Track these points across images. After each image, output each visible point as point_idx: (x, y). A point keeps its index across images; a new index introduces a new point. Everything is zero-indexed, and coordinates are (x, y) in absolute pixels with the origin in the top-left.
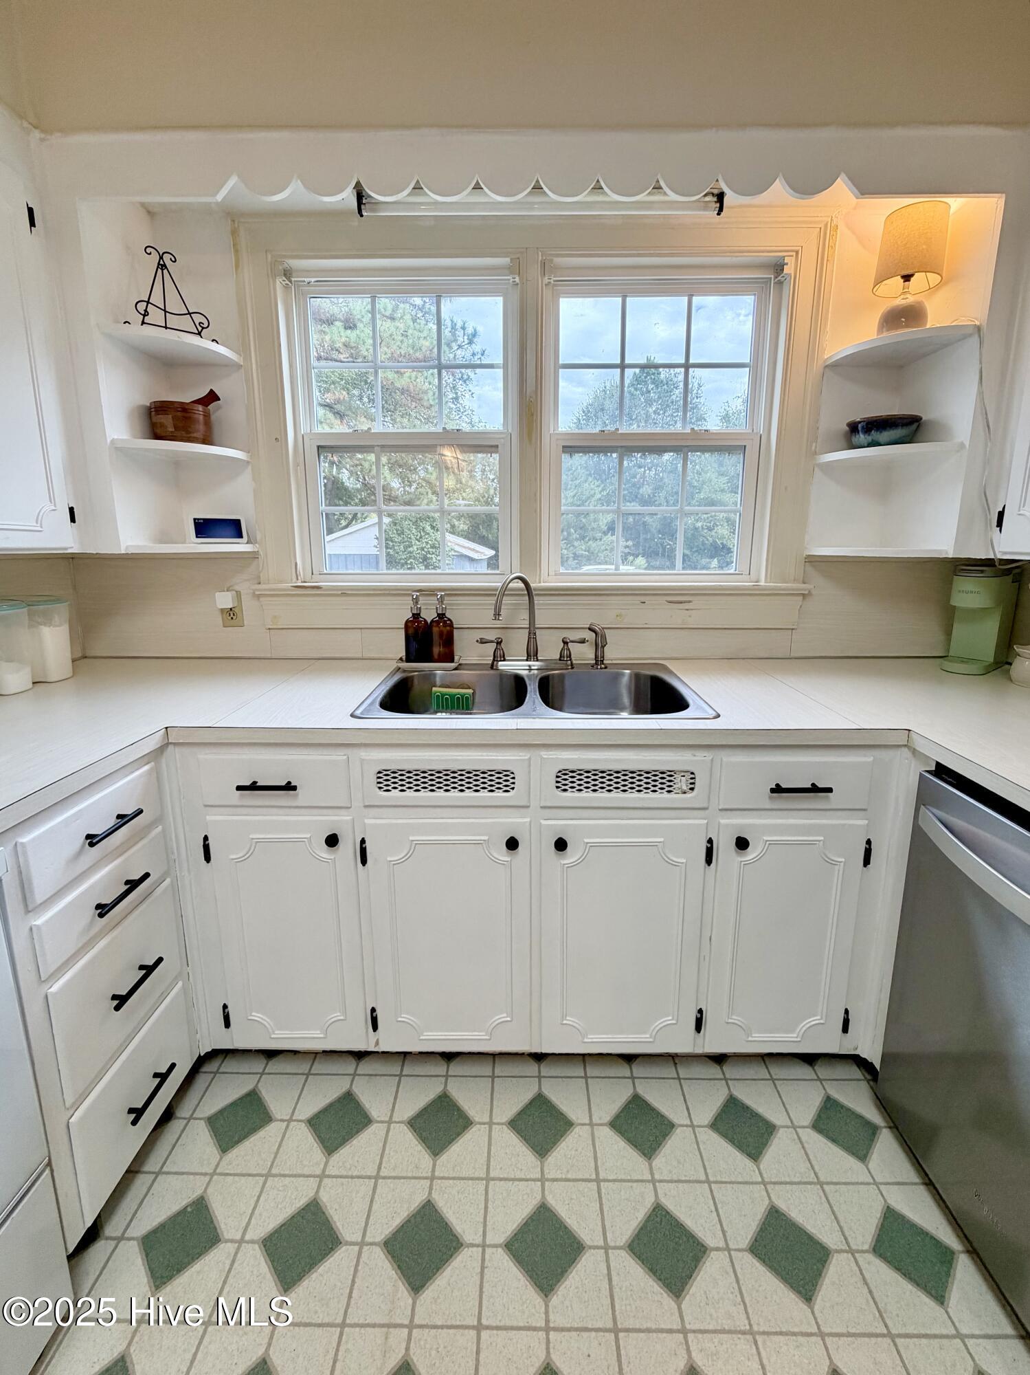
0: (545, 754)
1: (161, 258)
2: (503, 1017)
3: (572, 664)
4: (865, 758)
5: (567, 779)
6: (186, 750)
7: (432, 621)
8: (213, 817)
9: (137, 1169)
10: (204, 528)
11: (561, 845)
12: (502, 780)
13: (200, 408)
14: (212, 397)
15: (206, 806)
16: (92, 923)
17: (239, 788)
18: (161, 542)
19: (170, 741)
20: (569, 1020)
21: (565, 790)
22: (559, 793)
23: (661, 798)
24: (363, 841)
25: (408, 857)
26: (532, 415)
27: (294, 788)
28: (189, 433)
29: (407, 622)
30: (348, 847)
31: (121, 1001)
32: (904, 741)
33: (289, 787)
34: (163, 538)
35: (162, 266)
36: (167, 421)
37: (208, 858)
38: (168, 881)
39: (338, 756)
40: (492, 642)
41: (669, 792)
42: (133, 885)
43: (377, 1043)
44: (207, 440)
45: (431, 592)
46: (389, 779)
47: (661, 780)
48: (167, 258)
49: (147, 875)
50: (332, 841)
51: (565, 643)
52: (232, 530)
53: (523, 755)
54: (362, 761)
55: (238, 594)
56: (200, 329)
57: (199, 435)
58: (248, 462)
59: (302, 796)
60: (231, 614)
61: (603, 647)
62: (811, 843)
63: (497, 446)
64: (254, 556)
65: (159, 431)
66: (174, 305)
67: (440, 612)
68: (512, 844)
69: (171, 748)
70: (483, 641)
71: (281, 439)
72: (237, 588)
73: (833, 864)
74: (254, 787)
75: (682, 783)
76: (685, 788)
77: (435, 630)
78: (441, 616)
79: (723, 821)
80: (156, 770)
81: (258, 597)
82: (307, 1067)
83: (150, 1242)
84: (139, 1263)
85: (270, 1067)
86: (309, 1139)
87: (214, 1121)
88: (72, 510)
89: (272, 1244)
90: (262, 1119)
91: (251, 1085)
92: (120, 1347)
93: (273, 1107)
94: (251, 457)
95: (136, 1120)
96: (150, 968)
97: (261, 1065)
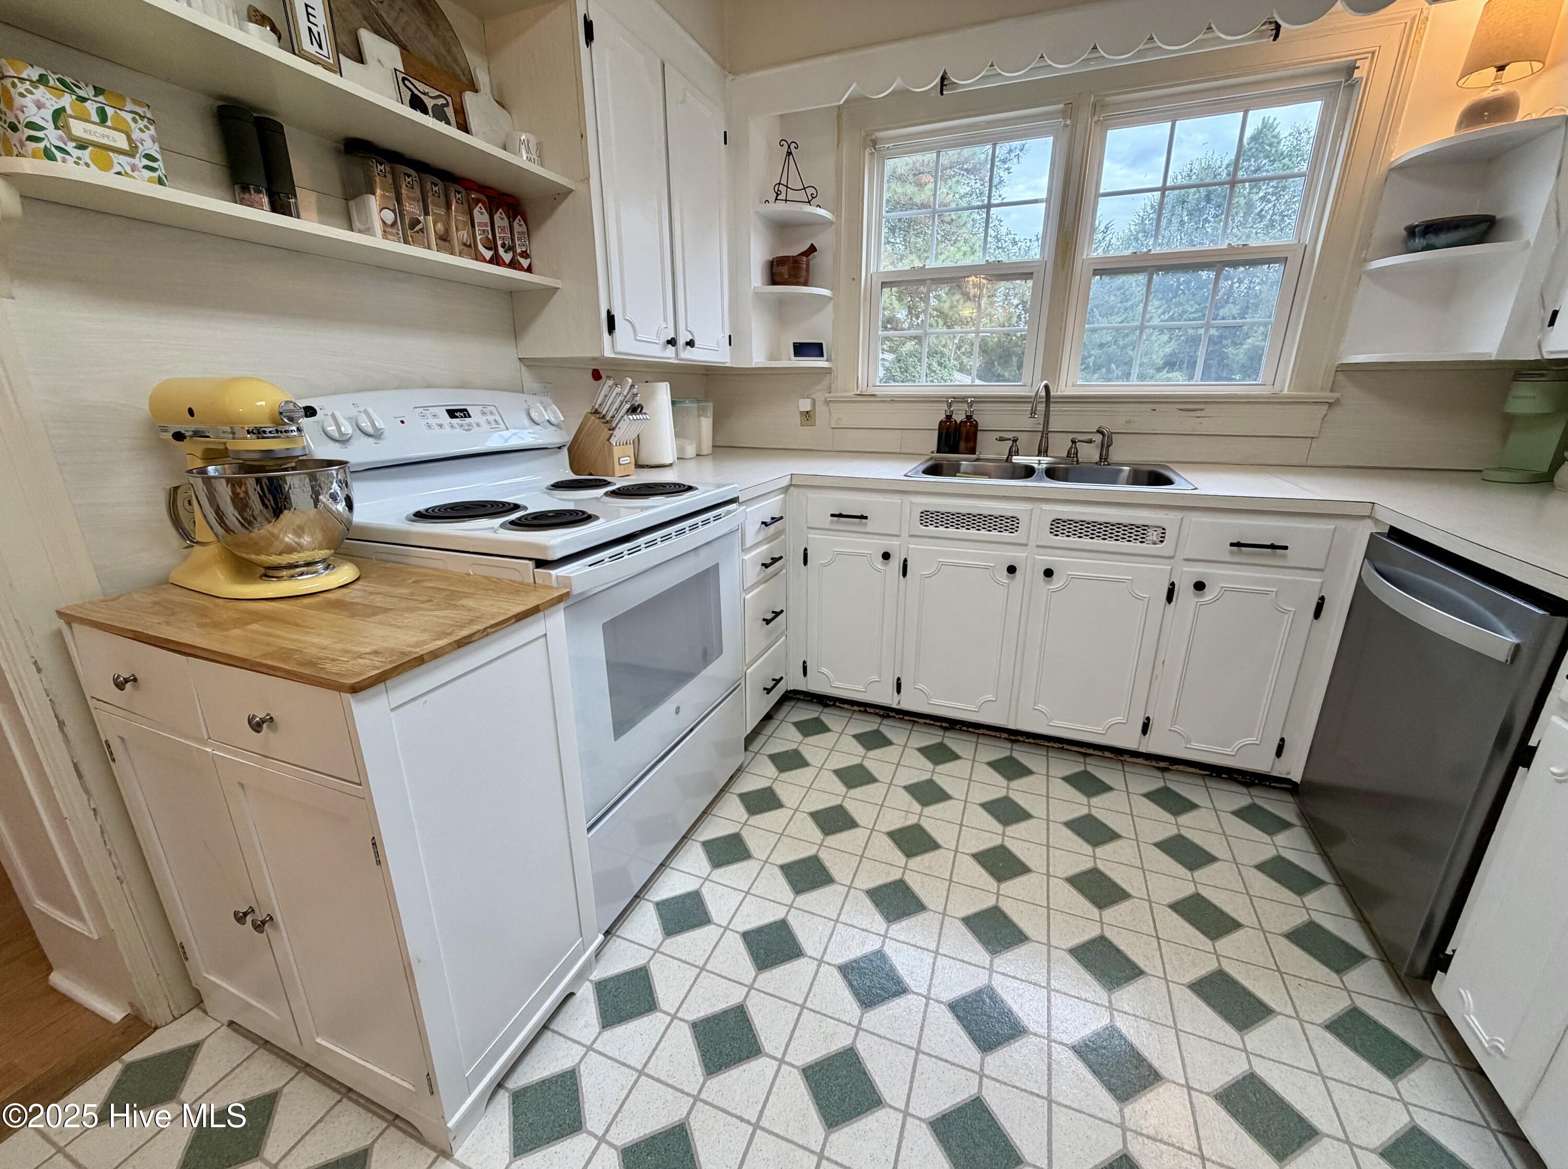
0: (1046, 507)
1: (789, 147)
2: (990, 697)
3: (1077, 461)
4: (1329, 525)
5: (1058, 526)
6: (801, 490)
7: (961, 422)
8: (812, 535)
10: (801, 349)
11: (1049, 573)
12: (1010, 523)
13: (805, 259)
14: (812, 249)
15: (808, 528)
16: (760, 571)
17: (832, 515)
18: (771, 360)
19: (793, 483)
20: (1040, 707)
21: (1057, 535)
22: (1051, 536)
23: (1135, 547)
24: (905, 560)
25: (934, 574)
26: (1067, 244)
27: (866, 518)
28: (797, 277)
29: (941, 422)
30: (895, 564)
31: (768, 622)
32: (1369, 513)
33: (863, 517)
34: (772, 358)
35: (789, 153)
36: (784, 270)
37: (805, 562)
38: (784, 571)
39: (896, 499)
40: (1009, 439)
41: (1142, 542)
42: (775, 560)
43: (899, 703)
44: (806, 284)
45: (962, 399)
46: (928, 517)
47: (1138, 532)
48: (793, 146)
49: (781, 558)
50: (886, 556)
51: (1074, 442)
52: (816, 352)
53: (1027, 506)
54: (911, 503)
55: (815, 400)
56: (810, 197)
57: (802, 280)
58: (831, 298)
59: (870, 526)
60: (807, 416)
61: (1108, 446)
62: (1265, 593)
63: (1032, 273)
64: (828, 371)
65: (777, 279)
66: (795, 183)
67: (968, 414)
68: (1012, 570)
69: (792, 488)
70: (1001, 439)
71: (856, 279)
72: (814, 396)
73: (1285, 612)
74: (840, 516)
75: (1153, 535)
76: (1155, 539)
77: (964, 430)
78: (969, 418)
79: (1185, 569)
80: (784, 500)
81: (827, 402)
82: (849, 715)
83: (773, 758)
84: (769, 762)
85: (826, 710)
86: (855, 742)
87: (797, 725)
88: (730, 337)
89: (838, 773)
90: (825, 729)
91: (815, 715)
92: (768, 785)
93: (830, 726)
94: (834, 295)
95: (768, 693)
96: (777, 614)
97: (820, 709)
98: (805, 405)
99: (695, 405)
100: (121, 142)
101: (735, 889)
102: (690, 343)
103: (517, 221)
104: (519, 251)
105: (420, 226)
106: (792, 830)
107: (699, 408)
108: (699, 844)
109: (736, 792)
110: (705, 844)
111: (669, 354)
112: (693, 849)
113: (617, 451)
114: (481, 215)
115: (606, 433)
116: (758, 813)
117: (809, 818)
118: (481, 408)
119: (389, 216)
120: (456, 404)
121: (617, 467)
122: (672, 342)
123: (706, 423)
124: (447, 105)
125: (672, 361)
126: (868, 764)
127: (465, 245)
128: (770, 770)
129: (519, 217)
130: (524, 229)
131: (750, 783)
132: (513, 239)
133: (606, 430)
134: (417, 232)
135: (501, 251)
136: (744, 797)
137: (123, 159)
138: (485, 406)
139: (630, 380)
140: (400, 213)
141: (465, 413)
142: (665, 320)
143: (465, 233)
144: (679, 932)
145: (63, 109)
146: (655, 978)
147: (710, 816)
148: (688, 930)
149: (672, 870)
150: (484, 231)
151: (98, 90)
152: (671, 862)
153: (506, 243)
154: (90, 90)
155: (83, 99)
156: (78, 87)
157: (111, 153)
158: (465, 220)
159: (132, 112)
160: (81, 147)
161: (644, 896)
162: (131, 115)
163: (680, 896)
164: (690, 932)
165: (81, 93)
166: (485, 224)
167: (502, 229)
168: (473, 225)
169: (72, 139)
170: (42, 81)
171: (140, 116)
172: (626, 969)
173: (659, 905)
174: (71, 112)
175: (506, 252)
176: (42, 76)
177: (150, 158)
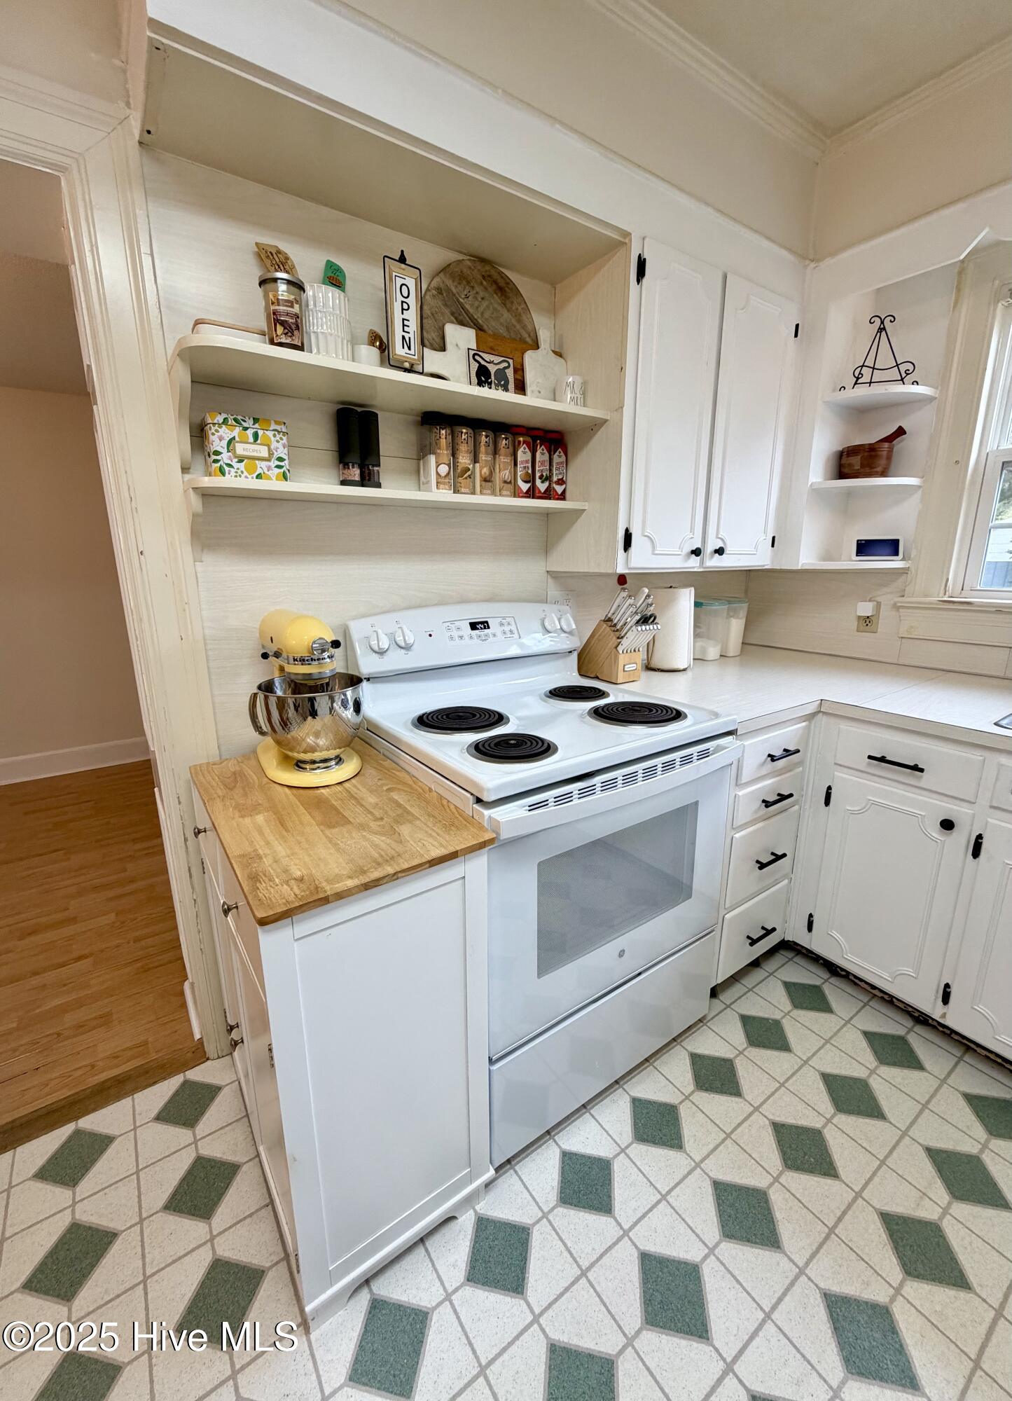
1: (882, 322)
6: (832, 720)
8: (840, 774)
9: (737, 979)
10: (864, 548)
13: (886, 445)
14: (900, 432)
15: (836, 764)
16: (759, 809)
17: (870, 757)
18: (824, 560)
19: (822, 711)
24: (980, 837)
27: (922, 770)
28: (872, 468)
30: (962, 837)
31: (762, 866)
33: (916, 768)
34: (827, 557)
35: (882, 329)
36: (856, 461)
37: (827, 802)
38: (796, 807)
39: (975, 755)
42: (782, 798)
43: (945, 1017)
44: (884, 474)
48: (888, 320)
49: (791, 795)
50: (948, 825)
52: (888, 550)
54: (1000, 765)
55: (879, 604)
56: (904, 375)
57: (879, 469)
58: (919, 487)
59: (927, 779)
60: (867, 622)
64: (904, 571)
65: (846, 470)
66: (885, 359)
69: (821, 714)
71: (962, 460)
72: (878, 599)
74: (882, 759)
80: (808, 728)
81: (896, 607)
82: (866, 999)
83: (746, 1020)
84: (739, 1025)
85: (833, 980)
86: (863, 1043)
87: (788, 986)
88: (774, 538)
89: (829, 1079)
90: (825, 1007)
91: (817, 982)
92: (729, 1055)
93: (834, 1005)
94: (924, 482)
95: (751, 944)
96: (778, 858)
97: (826, 975)
98: (865, 609)
99: (726, 607)
100: (264, 452)
101: (652, 1184)
102: (720, 551)
103: (557, 453)
104: (555, 479)
105: (469, 473)
106: (743, 1135)
107: (729, 610)
108: (628, 1099)
109: (689, 1048)
110: (637, 1103)
111: (694, 564)
112: (621, 1103)
113: (622, 659)
114: (523, 455)
115: (614, 641)
116: (707, 1090)
117: (770, 1130)
118: (500, 620)
119: (444, 469)
120: (477, 617)
121: (621, 674)
122: (696, 552)
123: (736, 626)
124: (509, 367)
125: (695, 570)
126: (876, 1084)
127: (505, 482)
128: (737, 1036)
129: (560, 450)
130: (563, 458)
131: (708, 1044)
132: (550, 470)
133: (615, 638)
134: (466, 478)
135: (538, 482)
136: (696, 1059)
137: (264, 464)
138: (504, 618)
139: (646, 591)
140: (454, 465)
141: (485, 625)
142: (692, 530)
143: (507, 472)
144: (575, 1206)
145: (234, 438)
146: (533, 1251)
147: (651, 1067)
148: (584, 1207)
149: (591, 1117)
150: (525, 467)
151: (256, 420)
152: (594, 1106)
153: (544, 474)
154: (251, 421)
155: (246, 429)
156: (245, 421)
157: (257, 462)
158: (509, 461)
159: (273, 430)
160: (241, 461)
161: (554, 1136)
162: (273, 432)
163: (589, 1158)
164: (585, 1212)
165: (245, 425)
166: (527, 462)
167: (542, 463)
168: (516, 464)
169: (236, 457)
170: (225, 421)
171: (279, 432)
172: (511, 1219)
173: (565, 1156)
174: (237, 439)
175: (542, 482)
176: (225, 419)
177: (280, 459)
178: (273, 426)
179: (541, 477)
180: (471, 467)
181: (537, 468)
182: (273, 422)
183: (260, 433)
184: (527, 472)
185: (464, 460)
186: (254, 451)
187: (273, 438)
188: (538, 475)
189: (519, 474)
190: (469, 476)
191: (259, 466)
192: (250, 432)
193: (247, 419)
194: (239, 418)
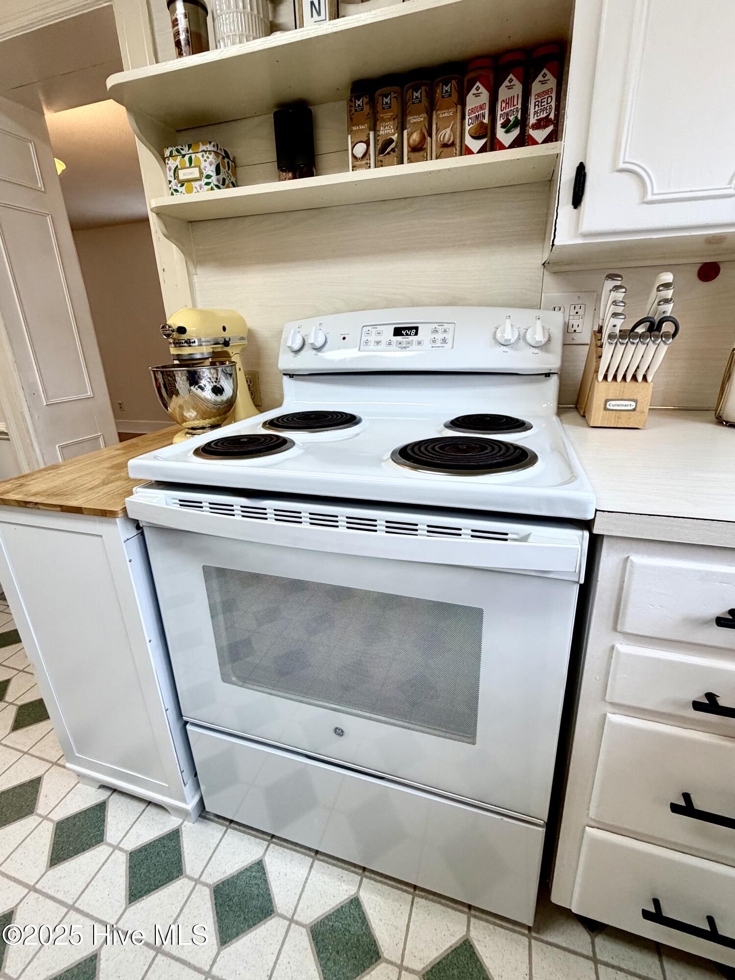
100: (196, 173)
103: (538, 78)
104: (533, 121)
112: (344, 888)
113: (602, 390)
114: (477, 98)
115: (595, 361)
118: (434, 325)
119: (360, 149)
121: (598, 413)
127: (446, 142)
129: (545, 71)
130: (553, 83)
132: (525, 109)
133: (596, 357)
134: (389, 153)
135: (500, 133)
136: (464, 950)
137: (197, 184)
138: (442, 324)
140: (375, 140)
141: (414, 331)
143: (448, 131)
144: (216, 904)
145: (177, 167)
146: (165, 890)
147: (411, 896)
148: (217, 913)
149: (310, 865)
150: (477, 117)
151: (190, 147)
152: (323, 861)
153: (512, 118)
154: (187, 148)
155: (184, 156)
156: (182, 149)
157: (192, 183)
158: (451, 114)
159: (202, 151)
160: (182, 185)
161: (273, 843)
162: (202, 153)
163: (268, 889)
164: (214, 918)
165: (183, 152)
166: (481, 107)
167: (509, 102)
168: (463, 118)
169: (179, 182)
170: (171, 155)
171: (206, 152)
172: (185, 854)
173: (259, 865)
174: (179, 167)
175: (507, 132)
176: (171, 152)
177: (208, 177)
178: (202, 148)
179: (503, 126)
180: (395, 137)
181: (499, 113)
182: (201, 144)
183: (193, 156)
184: (482, 123)
185: (388, 130)
186: (190, 174)
187: (202, 159)
188: (500, 122)
189: (467, 128)
190: (393, 150)
191: (194, 186)
192: (187, 158)
193: (183, 148)
194: (179, 147)
